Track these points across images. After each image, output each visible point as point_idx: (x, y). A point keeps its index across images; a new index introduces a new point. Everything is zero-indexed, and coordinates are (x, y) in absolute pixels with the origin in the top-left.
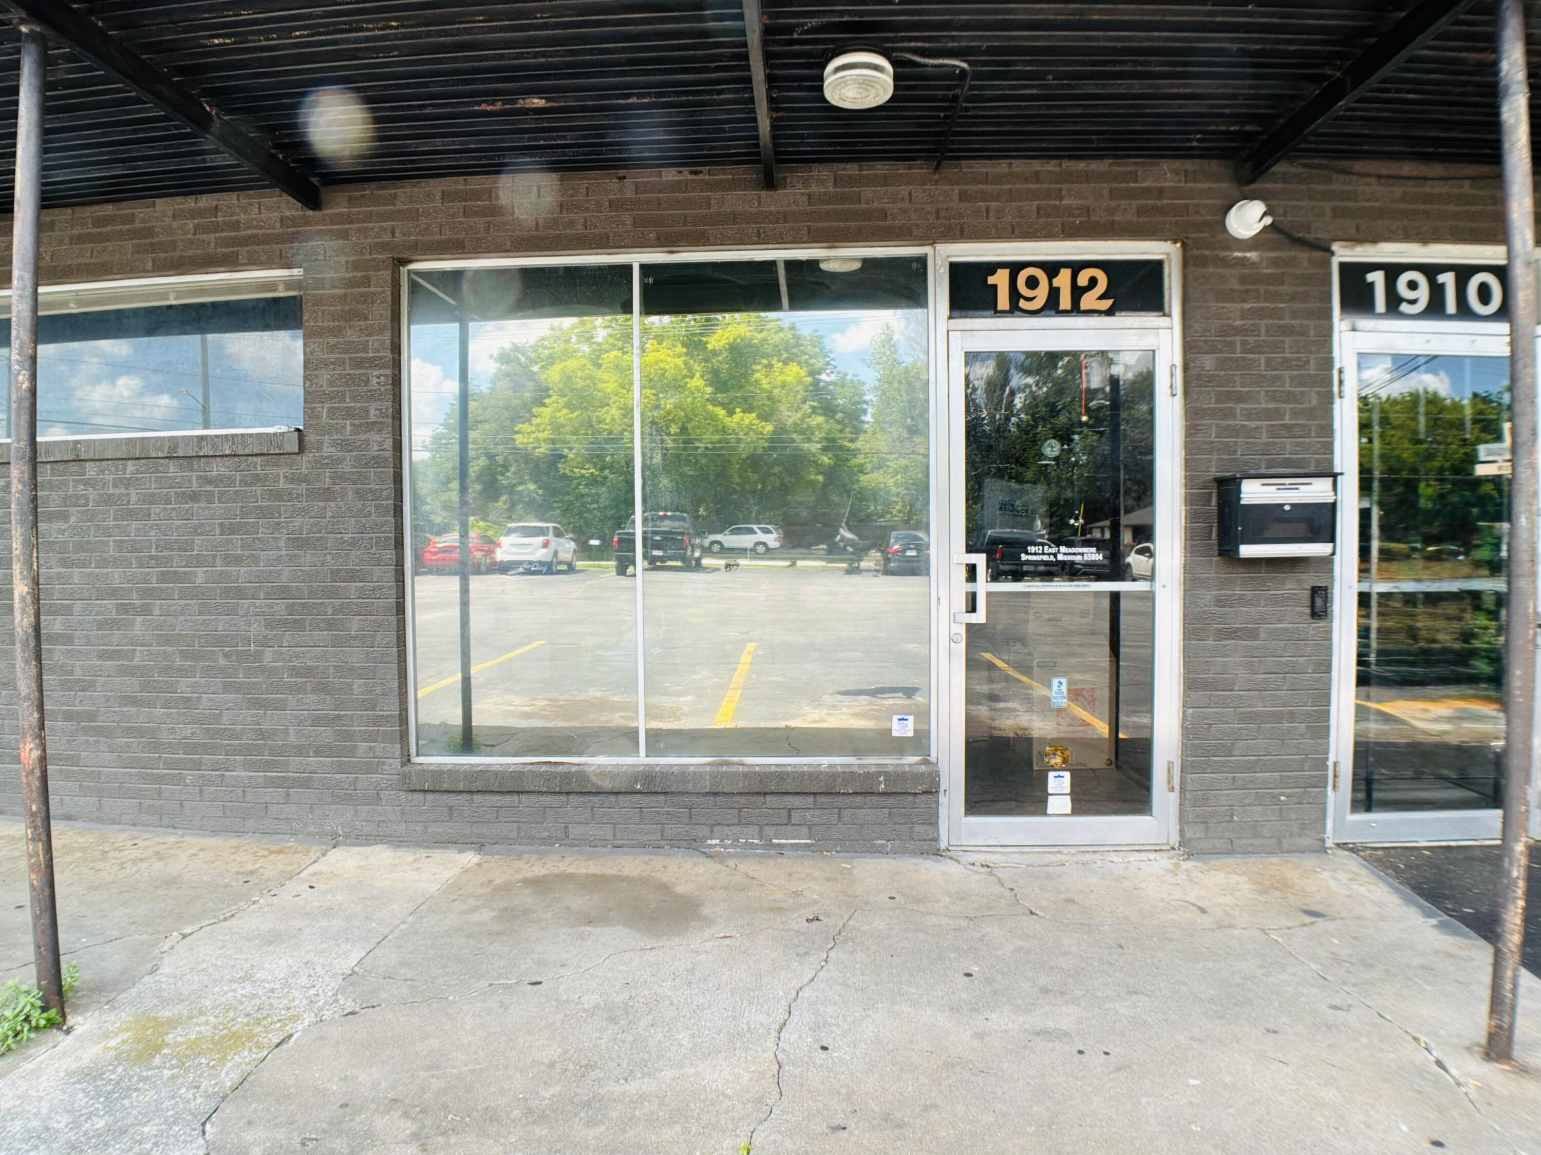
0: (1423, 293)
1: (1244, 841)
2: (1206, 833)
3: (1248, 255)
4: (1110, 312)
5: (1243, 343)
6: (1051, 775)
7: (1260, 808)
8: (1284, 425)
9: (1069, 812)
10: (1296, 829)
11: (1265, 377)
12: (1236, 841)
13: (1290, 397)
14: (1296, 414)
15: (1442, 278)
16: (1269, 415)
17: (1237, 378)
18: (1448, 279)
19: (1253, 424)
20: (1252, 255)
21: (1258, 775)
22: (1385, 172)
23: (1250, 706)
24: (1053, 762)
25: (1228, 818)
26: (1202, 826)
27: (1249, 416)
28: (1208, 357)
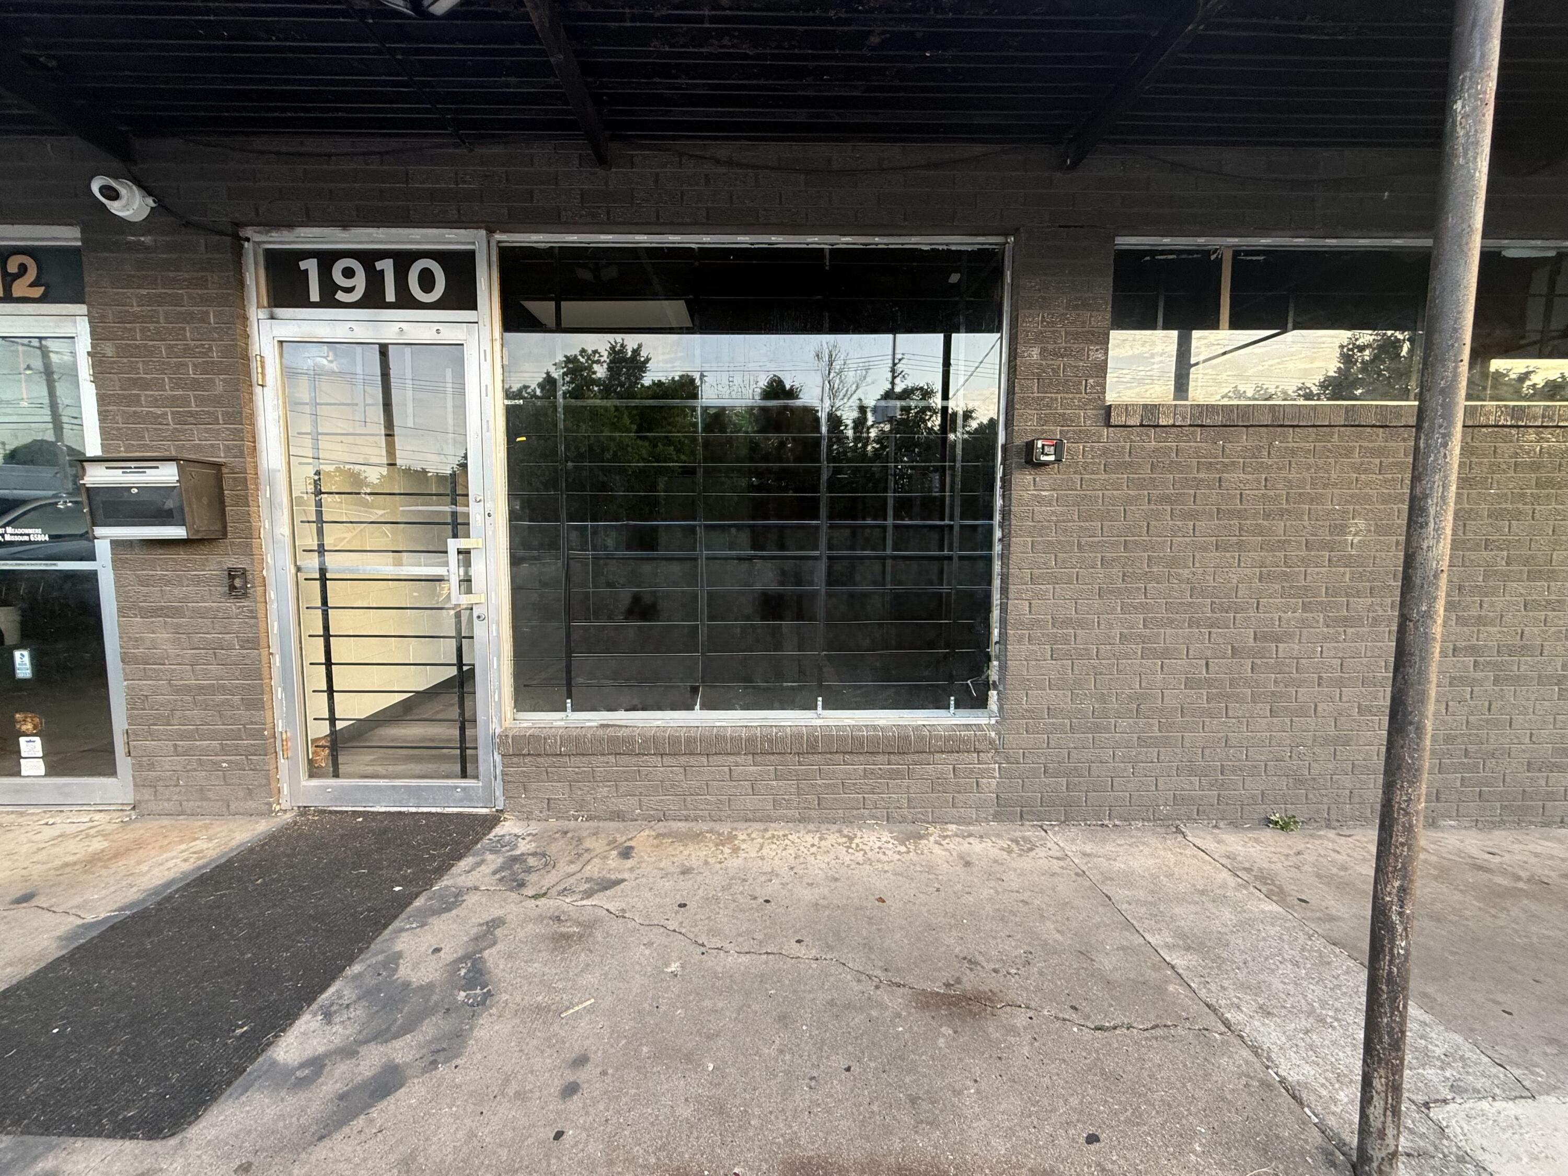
0: (360, 282)
1: (191, 803)
2: (155, 795)
3: (142, 239)
4: (42, 300)
5: (143, 330)
6: (22, 740)
7: (204, 773)
8: (189, 412)
9: (43, 772)
10: (241, 794)
11: (169, 364)
12: (184, 803)
13: (195, 385)
14: (201, 401)
15: (379, 265)
16: (173, 401)
17: (141, 365)
18: (386, 266)
19: (159, 411)
20: (146, 239)
21: (198, 743)
22: (284, 149)
23: (182, 679)
24: (24, 728)
25: (173, 783)
26: (153, 790)
27: (155, 402)
28: (109, 343)
